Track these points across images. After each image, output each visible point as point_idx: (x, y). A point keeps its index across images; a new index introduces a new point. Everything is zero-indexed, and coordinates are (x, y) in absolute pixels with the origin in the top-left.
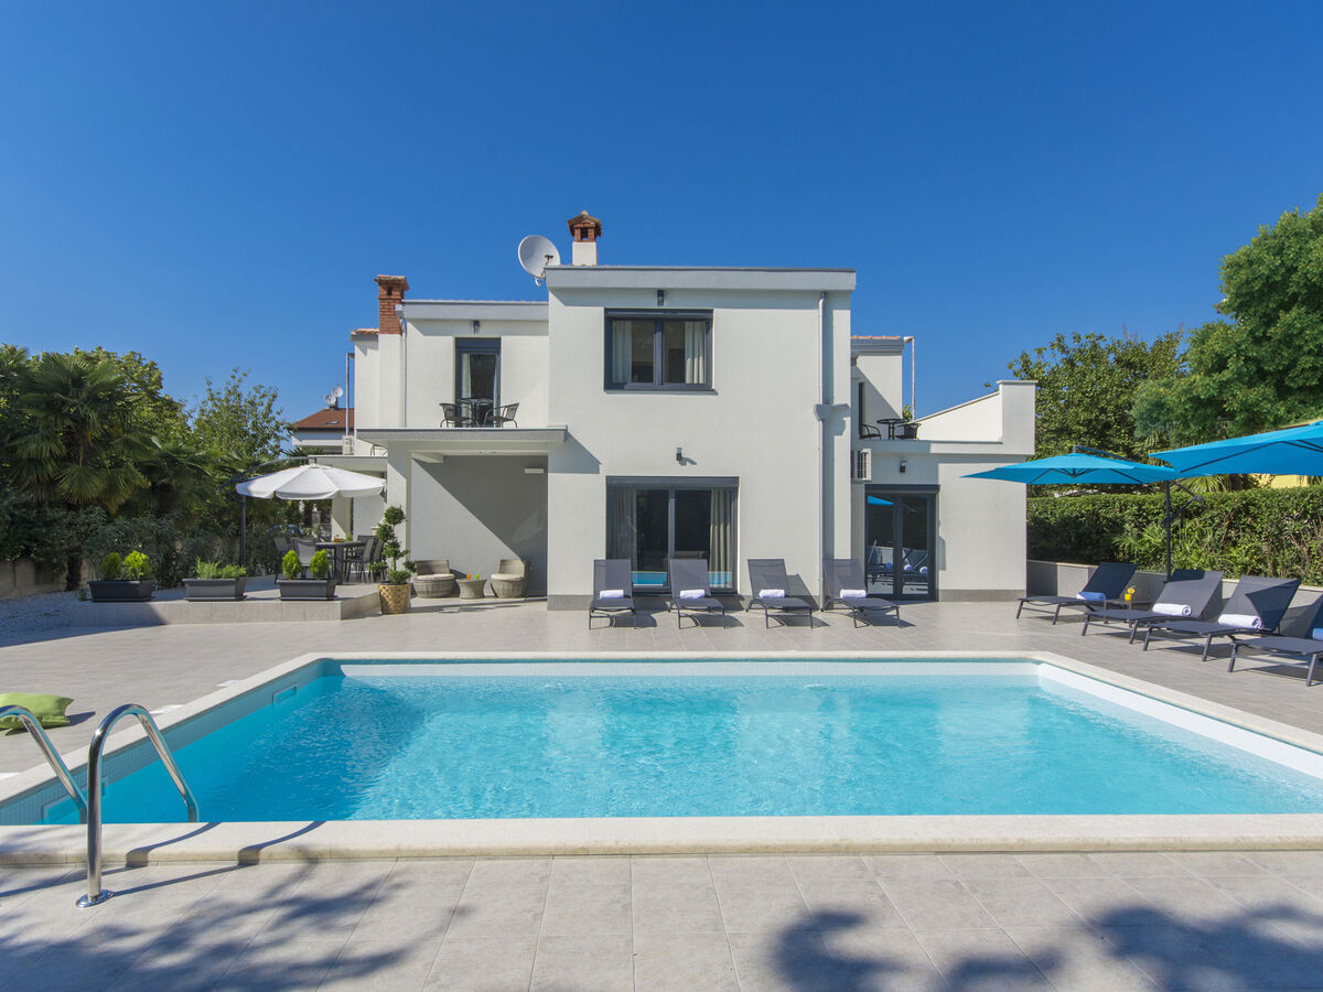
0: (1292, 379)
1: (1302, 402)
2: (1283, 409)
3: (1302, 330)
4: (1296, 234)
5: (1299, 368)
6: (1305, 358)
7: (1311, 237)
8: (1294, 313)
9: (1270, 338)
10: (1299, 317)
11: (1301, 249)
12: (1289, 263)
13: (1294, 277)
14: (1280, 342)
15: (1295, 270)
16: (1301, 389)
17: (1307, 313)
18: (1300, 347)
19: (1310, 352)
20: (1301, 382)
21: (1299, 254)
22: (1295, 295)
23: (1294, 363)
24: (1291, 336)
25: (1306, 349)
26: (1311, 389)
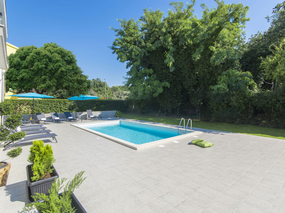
0: (12, 79)
1: (13, 82)
2: (10, 83)
3: (13, 71)
4: (12, 57)
5: (13, 77)
6: (14, 76)
7: (15, 57)
8: (12, 69)
9: (8, 73)
10: (13, 69)
11: (13, 59)
12: (11, 61)
13: (12, 63)
14: (10, 73)
15: (12, 62)
16: (13, 80)
17: (14, 69)
18: (13, 74)
19: (15, 75)
20: (13, 79)
21: (13, 60)
22: (12, 66)
23: (12, 76)
24: (12, 72)
25: (14, 74)
26: (15, 80)
